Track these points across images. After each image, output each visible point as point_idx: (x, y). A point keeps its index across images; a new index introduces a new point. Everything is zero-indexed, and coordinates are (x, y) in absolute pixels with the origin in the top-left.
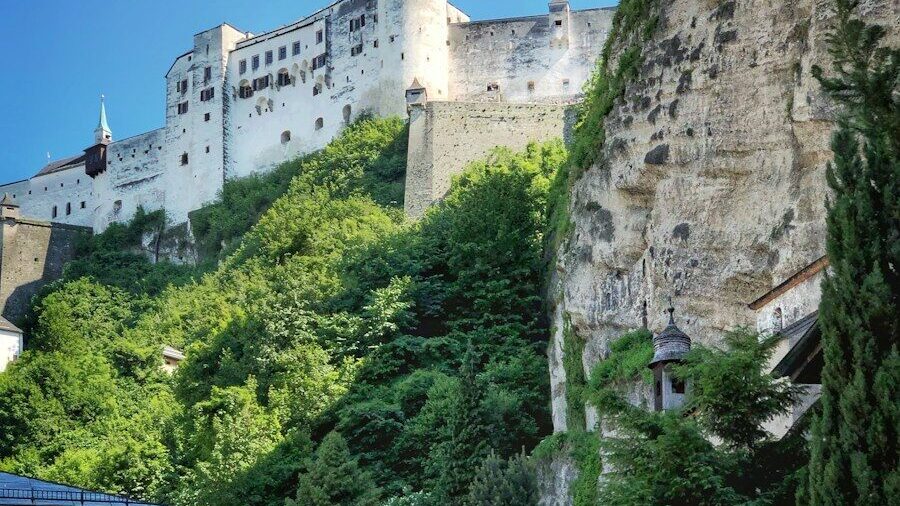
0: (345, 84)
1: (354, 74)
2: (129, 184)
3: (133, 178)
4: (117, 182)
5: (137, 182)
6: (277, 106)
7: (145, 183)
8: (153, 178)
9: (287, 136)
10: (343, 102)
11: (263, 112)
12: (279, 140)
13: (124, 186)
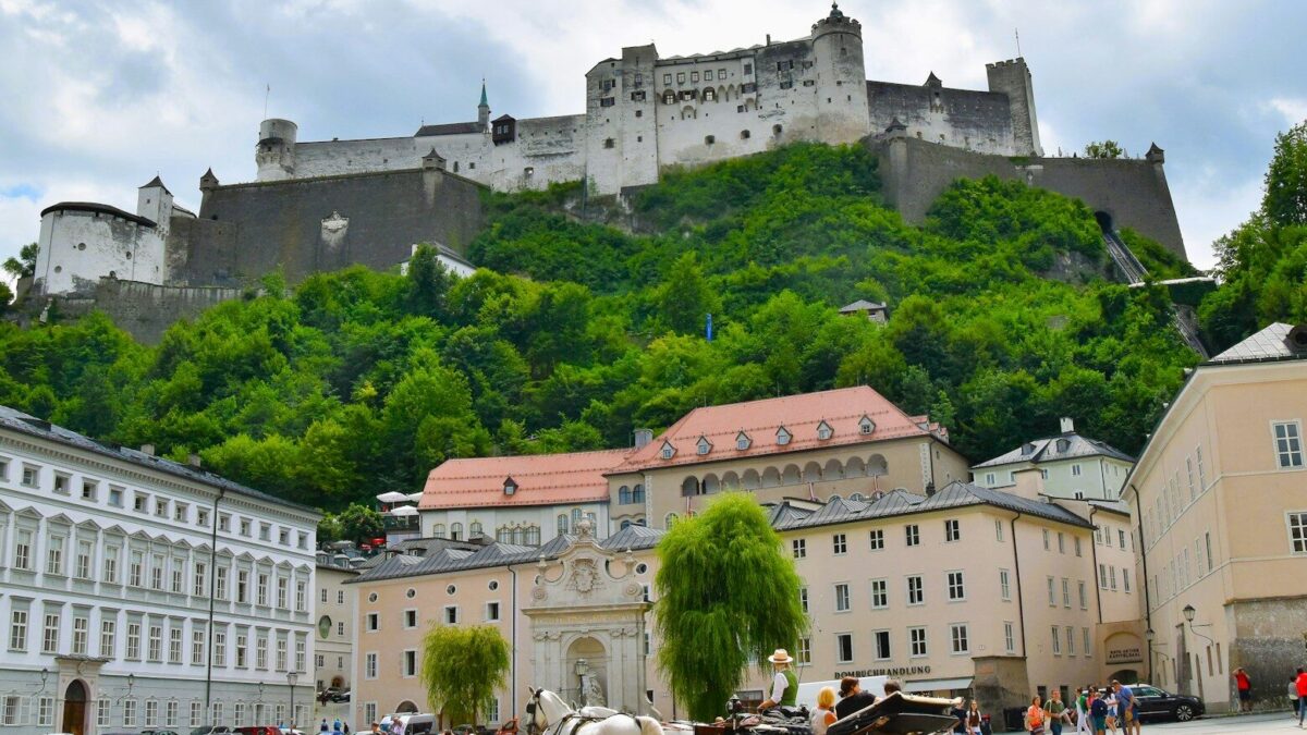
0: (774, 108)
1: (785, 104)
2: (542, 155)
3: (545, 151)
4: (528, 152)
5: (551, 155)
6: (701, 116)
7: (558, 157)
8: (567, 154)
9: (710, 140)
10: (773, 122)
11: (686, 117)
12: (703, 141)
13: (536, 156)
